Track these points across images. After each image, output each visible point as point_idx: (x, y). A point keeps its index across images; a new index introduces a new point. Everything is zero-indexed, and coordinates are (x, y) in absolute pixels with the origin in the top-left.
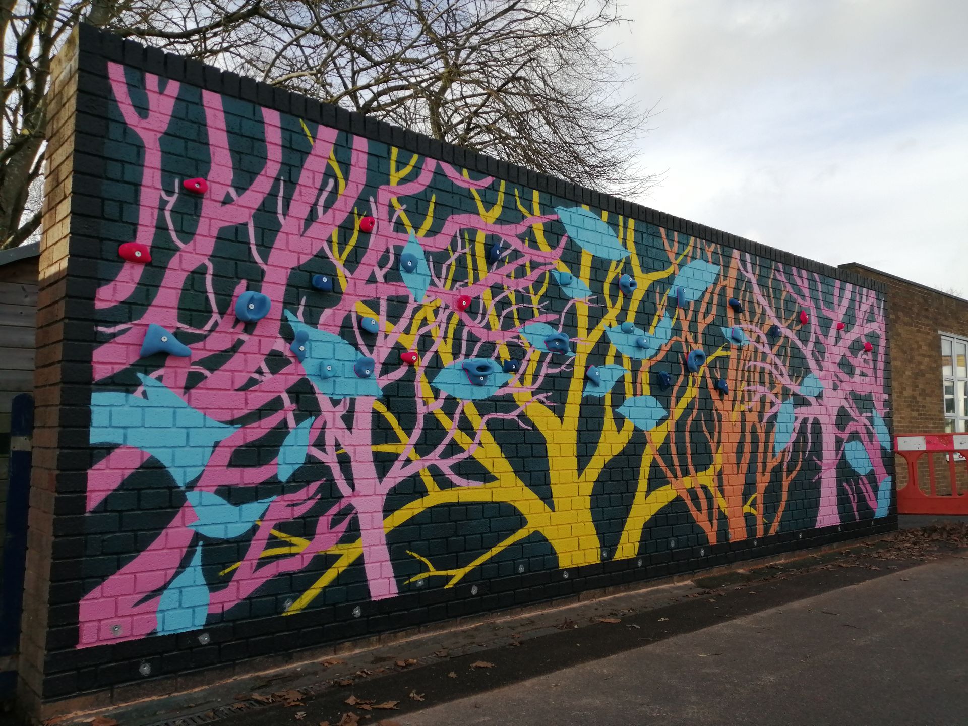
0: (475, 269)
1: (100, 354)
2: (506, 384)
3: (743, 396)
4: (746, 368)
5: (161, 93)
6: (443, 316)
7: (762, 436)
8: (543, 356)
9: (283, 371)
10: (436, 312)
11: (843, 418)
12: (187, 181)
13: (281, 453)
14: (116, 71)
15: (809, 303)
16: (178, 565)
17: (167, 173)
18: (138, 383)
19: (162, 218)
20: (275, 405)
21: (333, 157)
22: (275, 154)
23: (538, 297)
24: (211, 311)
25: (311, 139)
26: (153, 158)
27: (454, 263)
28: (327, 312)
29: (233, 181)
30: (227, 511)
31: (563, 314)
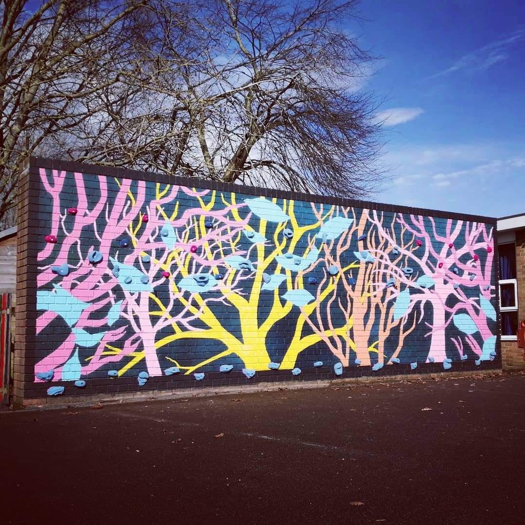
0: (200, 233)
1: (39, 277)
2: (216, 285)
3: (369, 288)
4: (372, 273)
5: (59, 177)
6: (183, 255)
7: (384, 311)
8: (237, 272)
9: (109, 281)
10: (179, 254)
11: (452, 301)
12: (69, 209)
13: (109, 314)
14: (42, 171)
15: (425, 234)
16: (69, 355)
17: (62, 207)
18: (53, 287)
19: (60, 225)
20: (106, 295)
21: (129, 191)
22: (104, 194)
23: (235, 244)
24: (79, 259)
25: (120, 185)
26: (57, 202)
27: (188, 231)
28: (128, 257)
29: (88, 207)
30: (88, 336)
31: (249, 251)
